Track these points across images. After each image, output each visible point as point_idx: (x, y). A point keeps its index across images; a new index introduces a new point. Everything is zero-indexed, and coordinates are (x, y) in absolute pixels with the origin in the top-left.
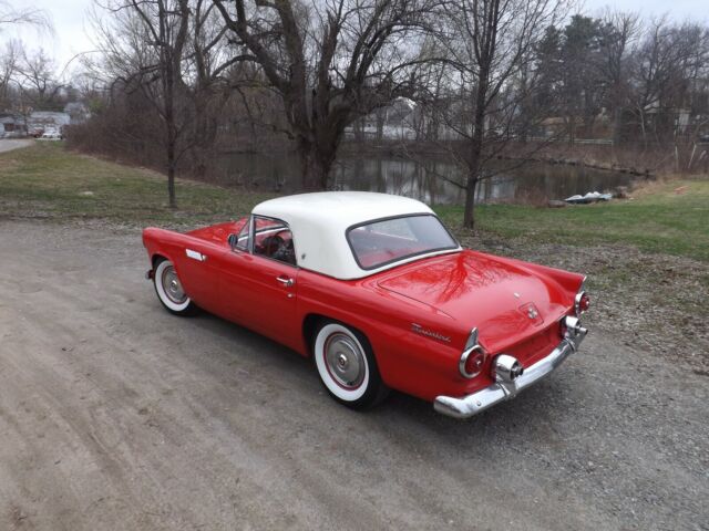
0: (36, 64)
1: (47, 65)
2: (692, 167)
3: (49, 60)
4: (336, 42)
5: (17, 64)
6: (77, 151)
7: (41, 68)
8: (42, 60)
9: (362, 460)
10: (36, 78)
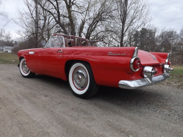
0: (7, 35)
1: (10, 35)
2: (174, 63)
3: (11, 34)
4: (83, 27)
5: (3, 34)
6: (14, 54)
7: (9, 36)
8: (9, 34)
9: (85, 113)
10: (7, 38)
